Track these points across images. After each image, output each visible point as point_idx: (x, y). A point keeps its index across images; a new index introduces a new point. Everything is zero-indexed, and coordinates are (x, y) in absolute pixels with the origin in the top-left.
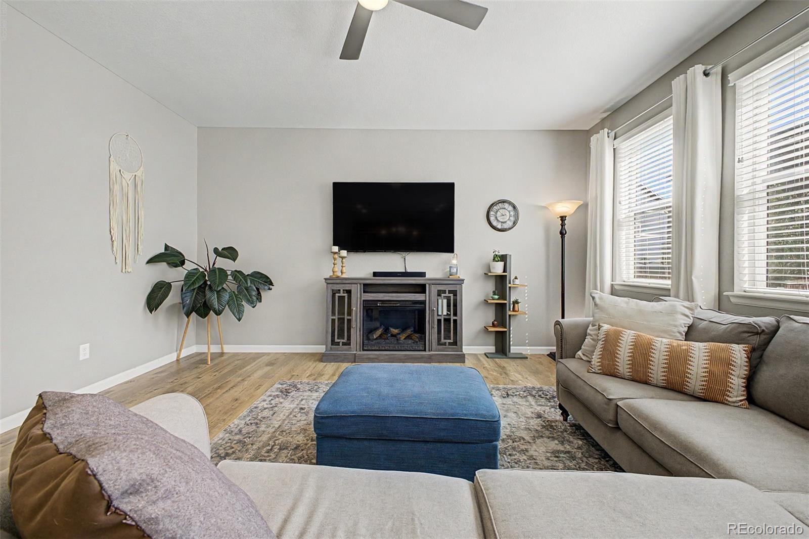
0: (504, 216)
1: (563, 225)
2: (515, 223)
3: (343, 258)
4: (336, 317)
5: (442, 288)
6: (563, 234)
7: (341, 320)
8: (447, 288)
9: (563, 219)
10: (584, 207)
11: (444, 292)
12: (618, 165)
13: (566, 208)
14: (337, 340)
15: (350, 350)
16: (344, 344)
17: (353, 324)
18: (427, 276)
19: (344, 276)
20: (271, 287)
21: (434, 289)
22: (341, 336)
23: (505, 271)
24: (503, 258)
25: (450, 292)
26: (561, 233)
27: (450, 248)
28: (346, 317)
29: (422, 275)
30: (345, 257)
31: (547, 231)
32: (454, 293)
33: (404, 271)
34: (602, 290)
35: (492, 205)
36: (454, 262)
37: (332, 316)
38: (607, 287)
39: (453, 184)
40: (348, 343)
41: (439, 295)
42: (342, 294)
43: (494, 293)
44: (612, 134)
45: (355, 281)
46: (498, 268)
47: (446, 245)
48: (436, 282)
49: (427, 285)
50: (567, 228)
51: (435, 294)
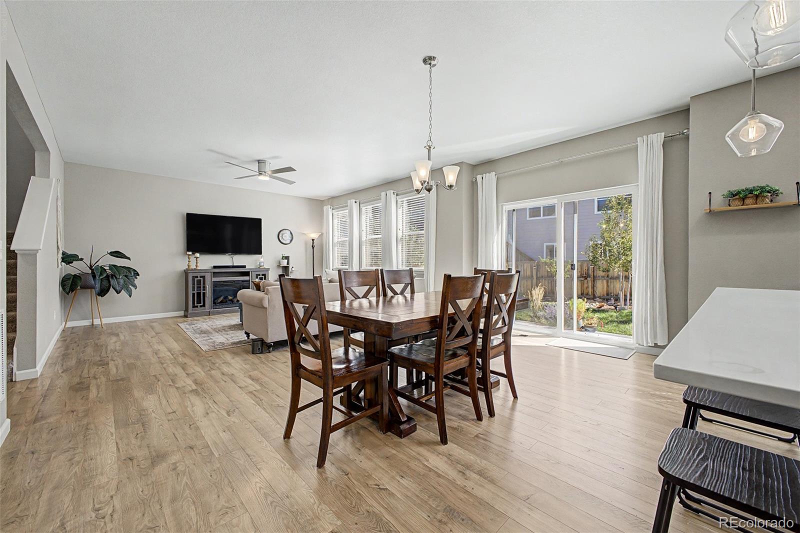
0: (286, 237)
1: (313, 243)
2: (291, 241)
3: (197, 258)
4: (195, 292)
5: (258, 273)
6: (313, 247)
7: (199, 294)
8: (260, 273)
9: (313, 240)
10: (321, 236)
11: (260, 275)
12: (334, 221)
13: (314, 236)
14: (196, 305)
15: (205, 309)
16: (201, 306)
17: (207, 295)
18: (247, 267)
19: (199, 269)
20: (137, 277)
21: (254, 274)
22: (199, 302)
23: (288, 264)
24: (287, 258)
25: (263, 275)
26: (312, 246)
27: (259, 252)
28: (202, 292)
29: (244, 267)
30: (198, 258)
31: (306, 244)
32: (265, 275)
33: (232, 265)
34: (329, 269)
35: (280, 231)
36: (262, 260)
37: (193, 291)
38: (331, 268)
39: (260, 220)
40: (204, 306)
41: (257, 277)
42: (199, 278)
45: (207, 271)
46: (285, 263)
47: (258, 250)
48: (254, 270)
49: (249, 272)
50: (315, 244)
51: (254, 276)
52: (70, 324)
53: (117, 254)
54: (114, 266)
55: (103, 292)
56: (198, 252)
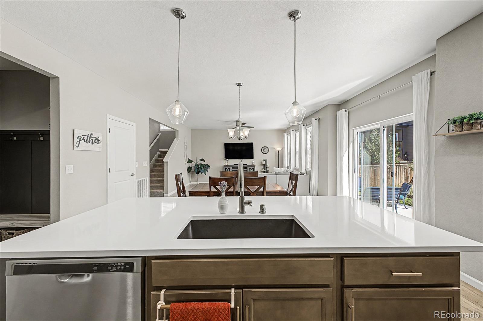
0: (265, 150)
1: (278, 153)
2: (268, 152)
3: (227, 161)
5: (250, 167)
6: (278, 155)
8: (252, 168)
9: (278, 151)
13: (279, 149)
19: (228, 165)
20: (210, 167)
21: (249, 168)
24: (264, 160)
27: (252, 158)
29: (246, 164)
31: (276, 154)
32: (253, 168)
35: (262, 148)
36: (254, 161)
39: (252, 144)
41: (250, 169)
42: (227, 169)
43: (263, 169)
44: (287, 134)
45: (231, 166)
46: (264, 163)
47: (252, 157)
48: (249, 166)
49: (246, 167)
50: (279, 153)
51: (249, 169)
52: (192, 183)
53: (202, 160)
54: (201, 164)
55: (198, 173)
56: (228, 159)
